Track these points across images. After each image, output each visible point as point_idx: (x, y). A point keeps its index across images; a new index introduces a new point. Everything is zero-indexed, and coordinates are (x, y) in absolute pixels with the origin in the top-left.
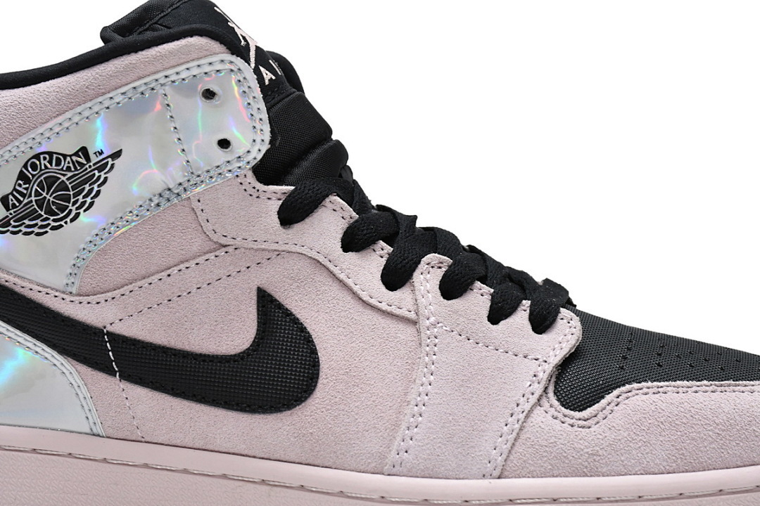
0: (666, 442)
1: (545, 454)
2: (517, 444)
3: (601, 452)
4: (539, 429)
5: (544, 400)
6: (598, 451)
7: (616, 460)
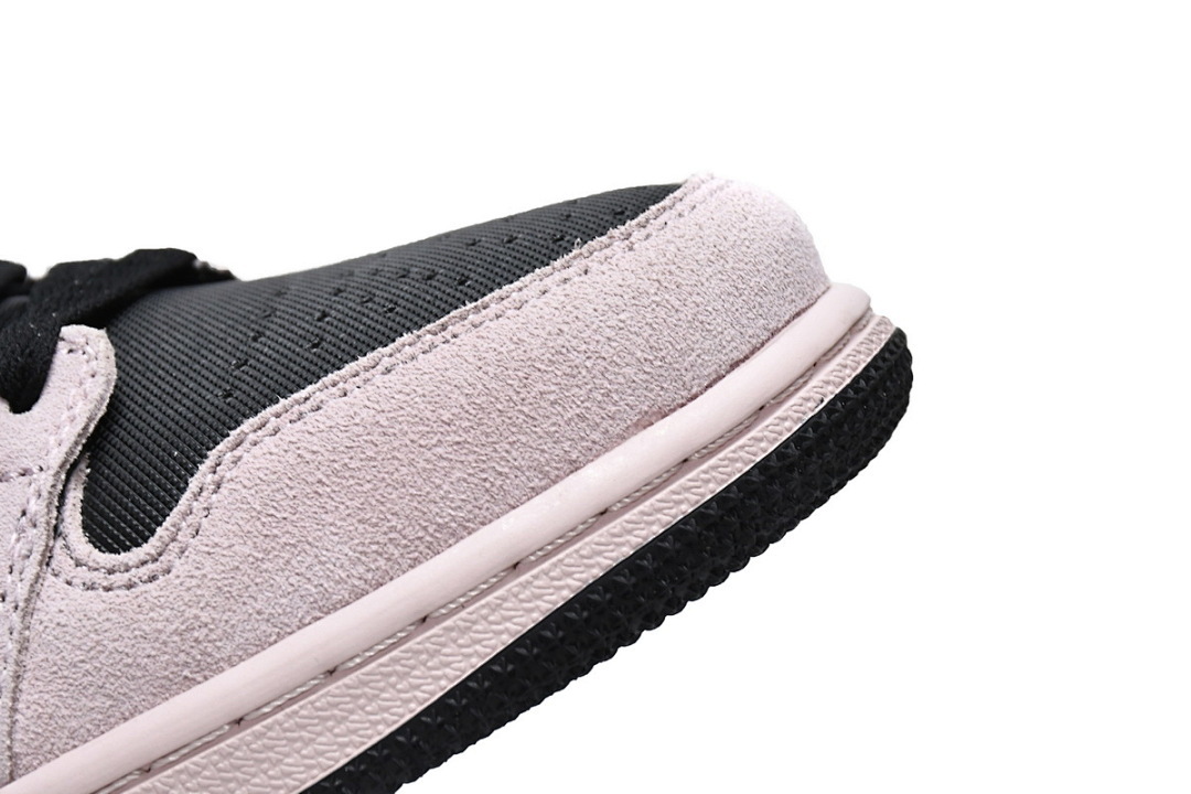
0: (344, 520)
1: (85, 681)
2: (24, 686)
3: (204, 617)
4: (59, 629)
5: (60, 559)
6: (197, 617)
7: (246, 617)
